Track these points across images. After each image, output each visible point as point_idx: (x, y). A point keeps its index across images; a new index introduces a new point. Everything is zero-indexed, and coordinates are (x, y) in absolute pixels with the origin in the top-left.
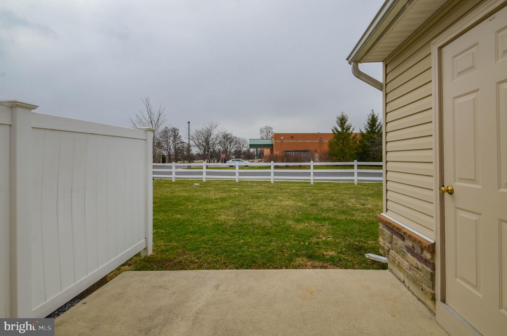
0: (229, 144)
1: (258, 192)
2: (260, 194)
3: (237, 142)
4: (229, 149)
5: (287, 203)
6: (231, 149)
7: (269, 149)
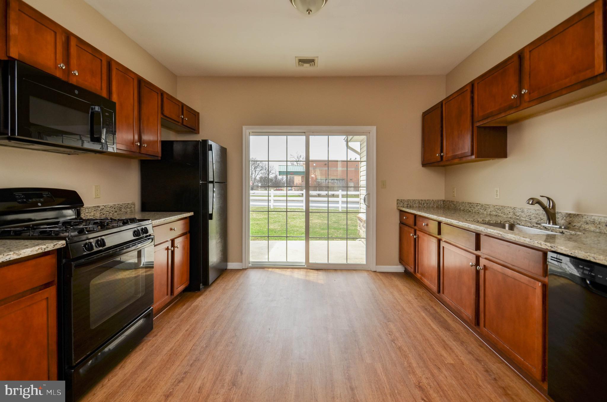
0: (254, 170)
1: (293, 215)
2: (295, 216)
3: (263, 168)
4: (253, 175)
5: (316, 221)
6: (256, 176)
7: (300, 177)
